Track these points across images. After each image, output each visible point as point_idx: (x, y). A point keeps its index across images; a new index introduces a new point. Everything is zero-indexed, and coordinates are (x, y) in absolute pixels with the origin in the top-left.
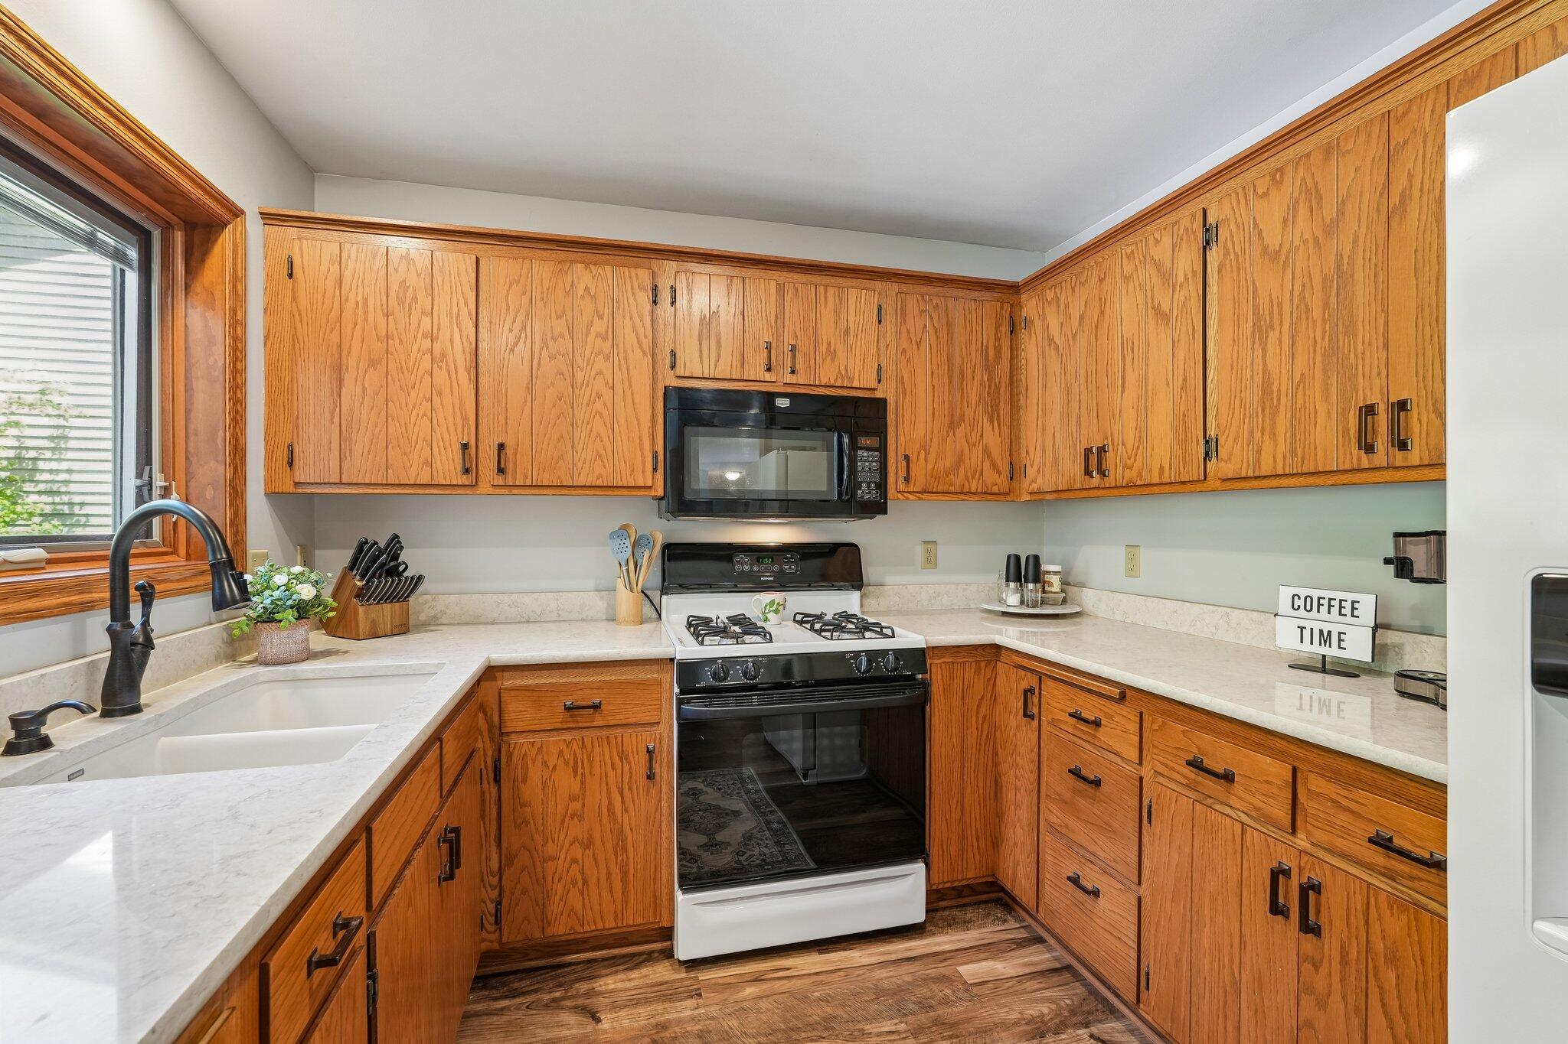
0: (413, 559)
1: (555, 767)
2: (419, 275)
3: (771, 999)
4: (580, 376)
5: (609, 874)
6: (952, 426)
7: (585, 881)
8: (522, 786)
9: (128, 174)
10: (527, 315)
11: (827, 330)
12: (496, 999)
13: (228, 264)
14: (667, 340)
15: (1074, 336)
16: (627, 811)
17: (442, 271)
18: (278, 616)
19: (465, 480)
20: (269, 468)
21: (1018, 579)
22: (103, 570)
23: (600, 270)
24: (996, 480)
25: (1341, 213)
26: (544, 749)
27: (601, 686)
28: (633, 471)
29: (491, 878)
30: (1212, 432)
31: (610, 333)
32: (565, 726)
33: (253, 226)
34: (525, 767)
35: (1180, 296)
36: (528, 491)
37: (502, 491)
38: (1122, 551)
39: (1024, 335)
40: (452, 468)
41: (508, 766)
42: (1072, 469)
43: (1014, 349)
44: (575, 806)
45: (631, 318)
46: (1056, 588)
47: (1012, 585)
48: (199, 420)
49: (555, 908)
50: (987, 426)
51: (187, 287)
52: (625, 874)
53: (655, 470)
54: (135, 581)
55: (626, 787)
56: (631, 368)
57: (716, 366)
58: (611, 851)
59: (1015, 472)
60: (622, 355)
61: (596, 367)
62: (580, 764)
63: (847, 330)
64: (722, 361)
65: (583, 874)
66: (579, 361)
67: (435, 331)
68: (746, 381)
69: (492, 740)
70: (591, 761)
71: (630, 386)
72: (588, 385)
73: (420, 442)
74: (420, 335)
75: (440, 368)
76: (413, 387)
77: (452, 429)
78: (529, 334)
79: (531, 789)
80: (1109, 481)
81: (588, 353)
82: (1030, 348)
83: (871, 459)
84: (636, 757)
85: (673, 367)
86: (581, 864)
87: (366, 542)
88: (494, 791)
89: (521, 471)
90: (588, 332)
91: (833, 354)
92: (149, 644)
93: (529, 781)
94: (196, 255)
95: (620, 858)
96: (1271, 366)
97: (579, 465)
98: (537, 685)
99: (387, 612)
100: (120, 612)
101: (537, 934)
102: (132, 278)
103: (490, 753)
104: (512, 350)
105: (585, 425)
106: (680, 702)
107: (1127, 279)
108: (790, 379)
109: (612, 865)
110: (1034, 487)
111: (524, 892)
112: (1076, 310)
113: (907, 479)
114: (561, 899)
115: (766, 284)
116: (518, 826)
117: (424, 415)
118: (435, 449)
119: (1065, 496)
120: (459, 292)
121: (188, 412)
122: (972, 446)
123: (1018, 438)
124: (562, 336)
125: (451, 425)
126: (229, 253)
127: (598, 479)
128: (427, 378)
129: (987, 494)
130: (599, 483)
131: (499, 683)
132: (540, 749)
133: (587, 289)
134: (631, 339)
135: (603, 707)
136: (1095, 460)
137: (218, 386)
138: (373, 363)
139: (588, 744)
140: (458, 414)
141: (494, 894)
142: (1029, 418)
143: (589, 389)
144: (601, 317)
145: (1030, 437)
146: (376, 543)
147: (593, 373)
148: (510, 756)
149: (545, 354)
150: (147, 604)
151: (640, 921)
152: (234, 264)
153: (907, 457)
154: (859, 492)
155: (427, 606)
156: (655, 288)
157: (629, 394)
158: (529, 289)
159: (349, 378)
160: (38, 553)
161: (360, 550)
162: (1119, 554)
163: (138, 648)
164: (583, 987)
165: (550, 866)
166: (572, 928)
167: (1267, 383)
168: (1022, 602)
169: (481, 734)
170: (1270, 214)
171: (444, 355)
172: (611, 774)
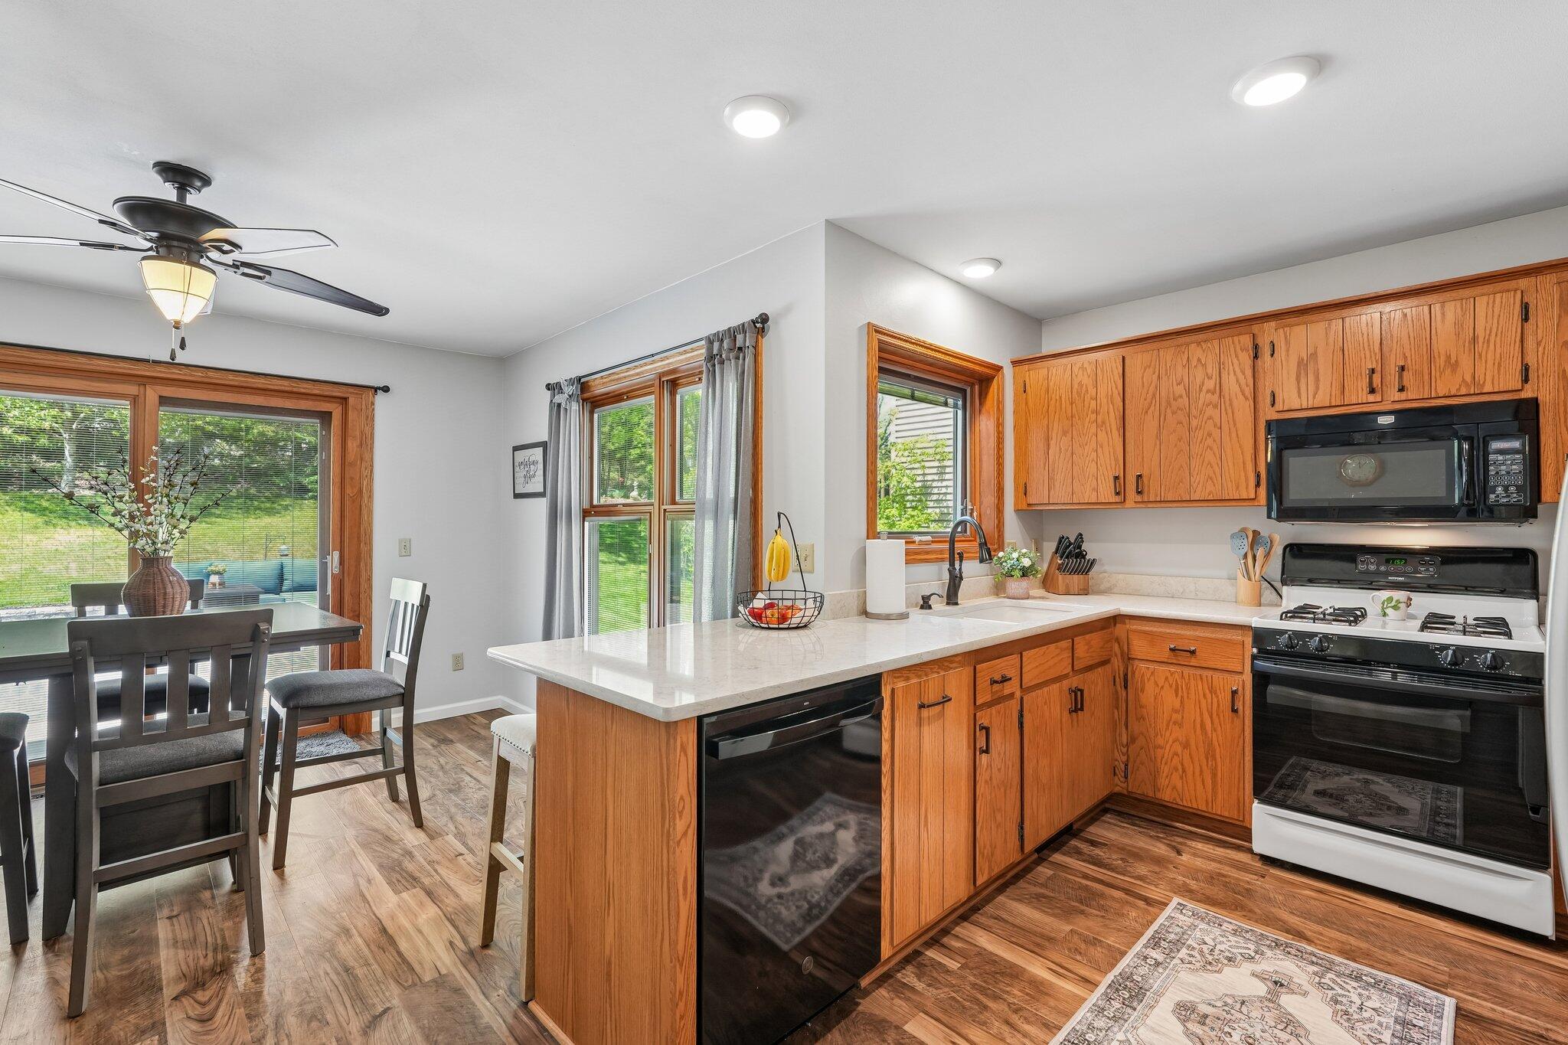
0: (1091, 549)
1: (1162, 687)
2: (1089, 377)
3: (1323, 904)
4: (1194, 423)
5: (1201, 771)
7: (1184, 771)
8: (1141, 694)
9: (958, 372)
10: (1156, 388)
11: (1446, 344)
12: (1123, 822)
13: (996, 397)
14: (1267, 384)
16: (1215, 731)
17: (1102, 371)
18: (1013, 573)
19: (1117, 499)
20: (1016, 497)
22: (947, 546)
23: (1209, 345)
26: (1156, 674)
27: (1196, 639)
28: (1238, 488)
29: (1122, 748)
31: (1218, 388)
32: (1170, 661)
33: (1008, 372)
34: (1143, 682)
36: (1159, 505)
37: (1141, 505)
40: (1109, 492)
41: (1132, 679)
44: (1175, 716)
45: (1235, 374)
48: (985, 474)
49: (1163, 781)
51: (980, 411)
52: (1214, 775)
53: (1258, 485)
54: (957, 551)
55: (1215, 715)
56: (1236, 411)
57: (1314, 397)
58: (1203, 757)
60: (1228, 403)
61: (1207, 415)
62: (1180, 689)
63: (1474, 339)
64: (1320, 392)
65: (1182, 765)
66: (1194, 412)
67: (1098, 408)
68: (1347, 405)
69: (1123, 660)
70: (1188, 689)
71: (1235, 425)
72: (1200, 428)
73: (1091, 476)
74: (1090, 412)
75: (1102, 431)
76: (1086, 445)
77: (1109, 468)
78: (1158, 399)
79: (1148, 696)
81: (1201, 402)
83: (1509, 462)
84: (1223, 694)
85: (1273, 405)
86: (1181, 756)
87: (1063, 537)
88: (1124, 694)
89: (1153, 492)
90: (1201, 390)
91: (1454, 366)
92: (961, 578)
93: (1145, 692)
94: (983, 395)
95: (1210, 763)
97: (1195, 485)
98: (1151, 631)
99: (1076, 579)
100: (952, 564)
101: (1151, 794)
102: (960, 413)
103: (1122, 669)
104: (1147, 412)
105: (1199, 456)
106: (1254, 657)
108: (1398, 397)
109: (1205, 767)
111: (1142, 764)
114: (1167, 777)
115: (1368, 318)
116: (1138, 719)
117: (1093, 460)
118: (1099, 482)
120: (1112, 381)
121: (980, 472)
124: (1181, 396)
125: (1108, 466)
126: (996, 390)
127: (1209, 494)
128: (1094, 437)
130: (1211, 497)
131: (1128, 626)
132: (1153, 673)
133: (1199, 360)
134: (1235, 388)
135: (1197, 653)
137: (992, 457)
138: (1065, 433)
139: (1186, 677)
140: (1112, 458)
141: (1124, 758)
143: (1201, 432)
144: (1210, 378)
146: (1068, 538)
147: (1205, 418)
148: (1133, 673)
149: (1169, 411)
150: (961, 561)
151: (1226, 814)
152: (998, 395)
154: (1492, 496)
155: (1105, 580)
156: (1256, 347)
157: (1233, 429)
158: (1157, 370)
159: (1052, 443)
160: (929, 538)
161: (1060, 542)
163: (958, 579)
164: (1180, 840)
165: (1159, 752)
166: (1175, 799)
169: (1116, 655)
171: (1103, 422)
172: (1203, 702)
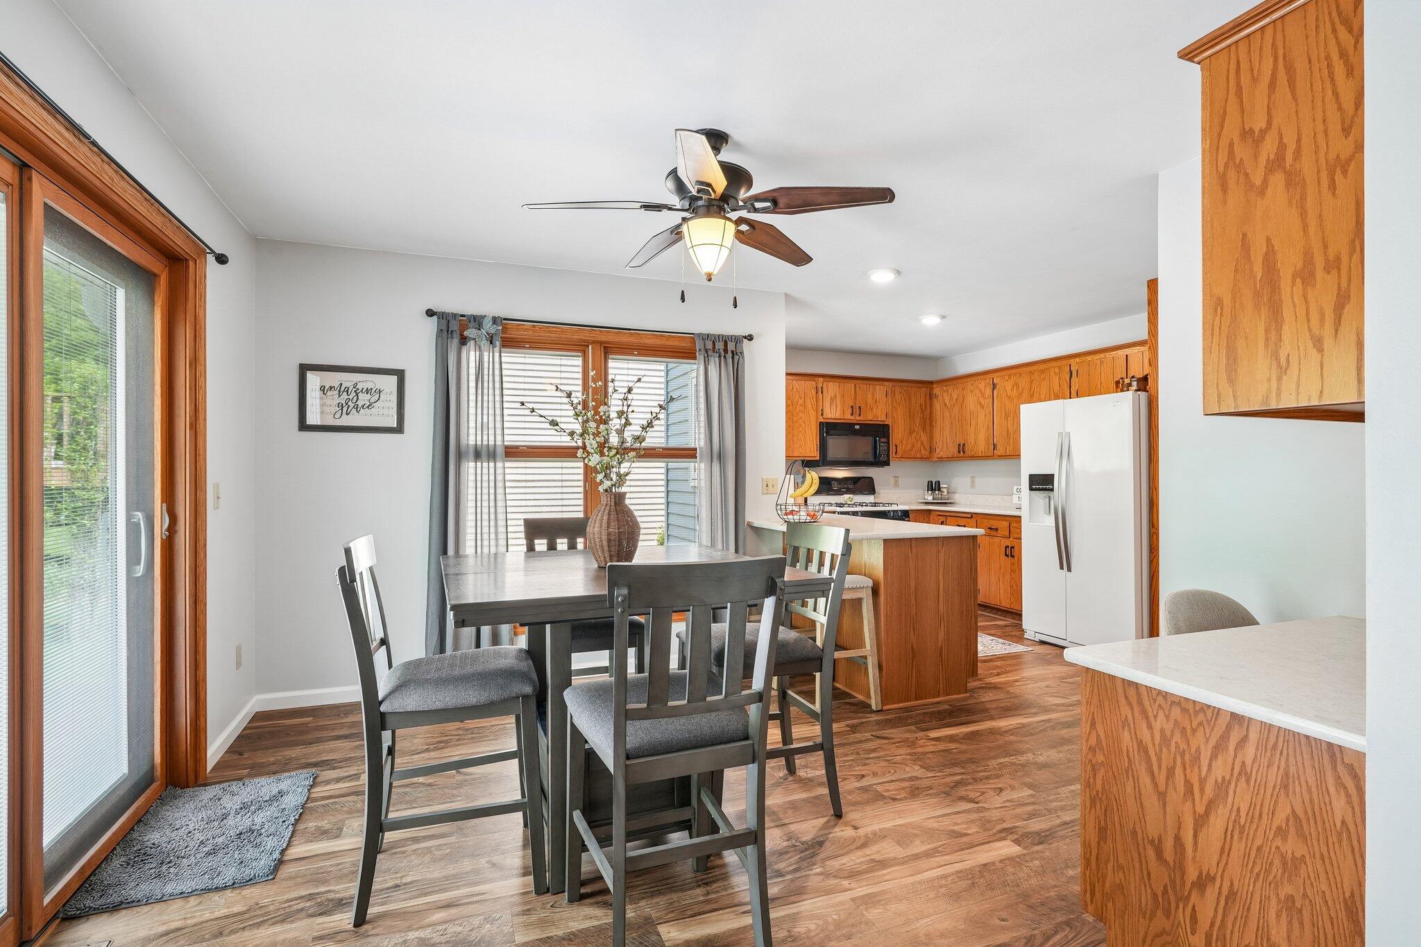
6: (910, 434)
11: (870, 400)
14: (821, 406)
15: (954, 405)
21: (932, 490)
23: (801, 382)
24: (925, 453)
25: (1022, 391)
28: (811, 451)
30: (995, 442)
31: (804, 404)
35: (987, 401)
38: (970, 479)
39: (935, 400)
42: (953, 450)
43: (931, 405)
45: (810, 398)
46: (945, 493)
47: (930, 492)
50: (922, 433)
53: (817, 451)
56: (810, 415)
57: (836, 414)
59: (932, 450)
60: (807, 411)
61: (800, 416)
63: (876, 400)
64: (837, 412)
68: (845, 419)
71: (809, 422)
80: (966, 455)
82: (937, 406)
83: (885, 446)
85: (822, 415)
91: (872, 409)
96: (1009, 426)
97: (795, 449)
107: (972, 391)
108: (858, 418)
110: (939, 456)
112: (955, 396)
113: (896, 453)
115: (850, 386)
119: (951, 459)
122: (917, 441)
123: (933, 438)
127: (800, 454)
129: (922, 458)
133: (797, 389)
134: (810, 405)
136: (962, 448)
142: (937, 431)
144: (801, 398)
145: (937, 437)
153: (896, 446)
154: (880, 458)
156: (817, 388)
157: (809, 424)
162: (969, 480)
167: (1008, 431)
168: (934, 499)
170: (1009, 385)
